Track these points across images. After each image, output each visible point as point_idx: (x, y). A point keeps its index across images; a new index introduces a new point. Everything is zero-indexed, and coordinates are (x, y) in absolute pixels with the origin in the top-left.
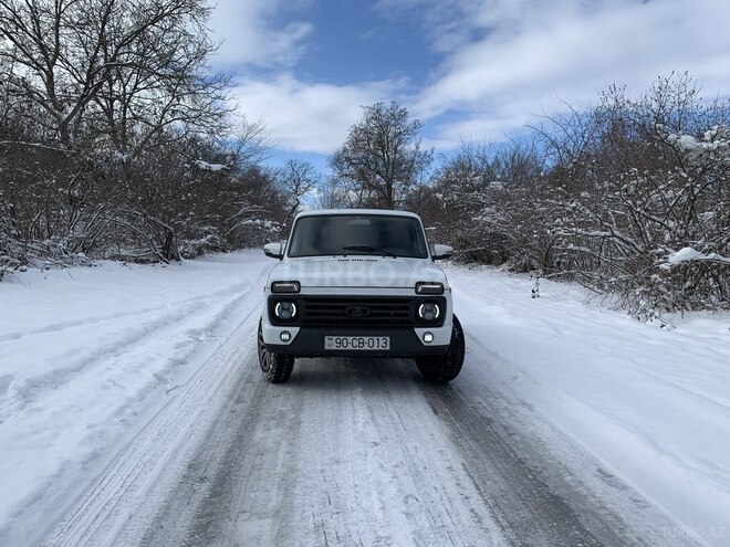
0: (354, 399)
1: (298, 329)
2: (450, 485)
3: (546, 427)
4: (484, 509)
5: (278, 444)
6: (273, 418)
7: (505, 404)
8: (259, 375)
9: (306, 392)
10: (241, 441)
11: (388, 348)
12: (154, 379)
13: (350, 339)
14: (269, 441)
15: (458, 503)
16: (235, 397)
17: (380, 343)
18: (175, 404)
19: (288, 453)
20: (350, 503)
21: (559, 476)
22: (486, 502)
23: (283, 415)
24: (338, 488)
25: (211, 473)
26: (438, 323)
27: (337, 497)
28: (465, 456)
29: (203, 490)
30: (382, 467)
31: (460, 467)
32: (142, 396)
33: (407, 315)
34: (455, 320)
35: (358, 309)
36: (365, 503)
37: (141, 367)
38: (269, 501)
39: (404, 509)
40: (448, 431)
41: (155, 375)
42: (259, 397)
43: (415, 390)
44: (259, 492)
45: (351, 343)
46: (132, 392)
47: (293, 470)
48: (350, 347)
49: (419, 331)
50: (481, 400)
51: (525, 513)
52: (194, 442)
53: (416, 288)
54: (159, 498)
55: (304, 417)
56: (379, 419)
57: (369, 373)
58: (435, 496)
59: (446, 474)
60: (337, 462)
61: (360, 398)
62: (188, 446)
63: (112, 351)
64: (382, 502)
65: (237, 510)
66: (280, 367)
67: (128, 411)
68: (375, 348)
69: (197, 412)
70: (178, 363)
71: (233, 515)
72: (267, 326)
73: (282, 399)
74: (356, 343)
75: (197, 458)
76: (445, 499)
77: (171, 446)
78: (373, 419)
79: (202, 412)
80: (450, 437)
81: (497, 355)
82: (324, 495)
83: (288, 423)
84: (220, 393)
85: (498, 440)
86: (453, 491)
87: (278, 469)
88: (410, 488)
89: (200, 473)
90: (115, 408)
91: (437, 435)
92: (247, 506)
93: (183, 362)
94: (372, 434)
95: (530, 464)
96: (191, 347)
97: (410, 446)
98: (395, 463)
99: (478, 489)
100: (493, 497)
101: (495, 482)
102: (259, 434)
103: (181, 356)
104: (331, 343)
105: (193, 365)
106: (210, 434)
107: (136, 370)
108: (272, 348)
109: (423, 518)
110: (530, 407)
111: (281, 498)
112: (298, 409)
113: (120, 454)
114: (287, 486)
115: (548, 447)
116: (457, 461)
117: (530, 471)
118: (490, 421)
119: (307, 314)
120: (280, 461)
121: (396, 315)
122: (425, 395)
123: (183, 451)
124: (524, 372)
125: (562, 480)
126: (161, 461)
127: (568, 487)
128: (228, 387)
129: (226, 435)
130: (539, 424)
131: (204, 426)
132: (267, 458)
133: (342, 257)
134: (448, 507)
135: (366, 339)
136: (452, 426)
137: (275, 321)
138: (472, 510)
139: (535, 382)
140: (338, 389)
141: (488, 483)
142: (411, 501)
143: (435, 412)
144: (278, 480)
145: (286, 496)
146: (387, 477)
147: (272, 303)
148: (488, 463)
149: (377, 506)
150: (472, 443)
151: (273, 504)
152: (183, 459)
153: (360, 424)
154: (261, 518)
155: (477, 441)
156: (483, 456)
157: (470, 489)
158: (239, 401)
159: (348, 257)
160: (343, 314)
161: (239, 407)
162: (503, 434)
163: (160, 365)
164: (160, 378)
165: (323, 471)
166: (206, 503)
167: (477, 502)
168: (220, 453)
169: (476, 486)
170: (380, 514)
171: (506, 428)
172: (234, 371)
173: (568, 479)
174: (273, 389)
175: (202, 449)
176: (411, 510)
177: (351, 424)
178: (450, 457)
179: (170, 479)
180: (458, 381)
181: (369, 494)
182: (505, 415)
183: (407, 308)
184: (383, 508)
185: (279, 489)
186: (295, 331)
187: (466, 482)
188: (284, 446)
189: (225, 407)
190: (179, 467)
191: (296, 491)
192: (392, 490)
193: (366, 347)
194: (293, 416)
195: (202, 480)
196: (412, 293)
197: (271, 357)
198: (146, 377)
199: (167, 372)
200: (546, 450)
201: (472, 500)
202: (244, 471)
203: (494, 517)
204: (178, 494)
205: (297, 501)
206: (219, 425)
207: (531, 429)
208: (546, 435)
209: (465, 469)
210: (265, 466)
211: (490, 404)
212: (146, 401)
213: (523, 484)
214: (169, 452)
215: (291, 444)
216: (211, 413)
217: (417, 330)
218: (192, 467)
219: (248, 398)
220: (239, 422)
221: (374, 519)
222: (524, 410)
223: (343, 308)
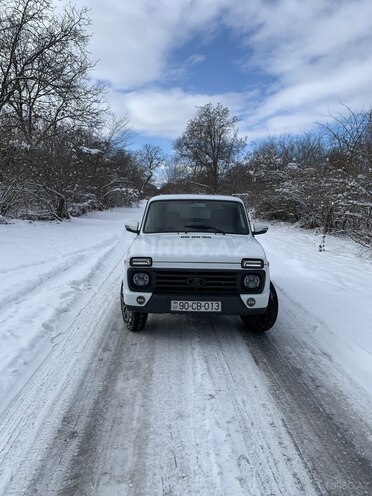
0: (193, 349)
1: (150, 295)
2: (274, 443)
3: (345, 380)
4: (305, 474)
5: (135, 395)
6: (131, 367)
7: (310, 354)
8: (122, 325)
9: (157, 341)
10: (106, 391)
11: (220, 310)
12: (43, 329)
13: (190, 303)
14: (128, 391)
15: (282, 465)
16: (103, 345)
17: (214, 306)
18: (57, 352)
19: (142, 406)
20: (193, 465)
21: (363, 435)
22: (306, 466)
23: (139, 364)
24: (183, 447)
25: (80, 428)
26: (259, 290)
27: (182, 458)
28: (283, 410)
29: (74, 444)
30: (218, 424)
31: (280, 422)
32: (32, 346)
33: (235, 285)
34: (272, 287)
35: (197, 280)
36: (205, 465)
37: (33, 317)
38: (125, 461)
39: (238, 474)
40: (267, 382)
41: (43, 325)
42: (121, 345)
43: (239, 339)
44: (117, 454)
45: (191, 306)
46: (24, 343)
47: (146, 425)
48: (190, 309)
49: (245, 297)
50: (291, 350)
51: (339, 478)
52: (70, 390)
53: (242, 264)
54: (36, 457)
55: (155, 367)
56: (213, 369)
57: (205, 327)
58: (262, 457)
59: (269, 431)
60: (181, 416)
61: (198, 349)
62: (65, 396)
63: (14, 300)
64: (220, 466)
65: (99, 472)
66: (137, 321)
67: (20, 361)
68: (210, 310)
69: (73, 361)
70: (61, 312)
71: (96, 478)
72: (127, 291)
73: (139, 347)
74: (195, 306)
75: (70, 410)
76: (271, 460)
77: (51, 396)
78: (209, 370)
79: (77, 361)
80: (270, 388)
81: (299, 305)
82: (171, 455)
83: (142, 373)
84: (92, 341)
85: (308, 394)
86: (277, 451)
87: (135, 423)
88: (242, 450)
89: (71, 428)
90: (9, 359)
91: (259, 388)
92: (108, 468)
93: (66, 311)
94: (209, 388)
95: (338, 420)
96: (72, 296)
97: (239, 400)
98: (228, 420)
99: (297, 449)
100: (311, 459)
101: (311, 441)
102: (120, 385)
103: (64, 306)
104: (176, 305)
105: (73, 312)
106: (82, 384)
107: (29, 320)
108: (130, 308)
109: (255, 485)
110: (329, 357)
111: (135, 459)
112: (151, 359)
113: (10, 405)
114: (141, 443)
115: (349, 400)
116: (278, 416)
117: (338, 428)
118: (300, 372)
119: (157, 283)
120: (136, 415)
121: (225, 284)
122: (248, 345)
123: (60, 402)
124: (322, 322)
125: (366, 439)
128: (98, 335)
129: (96, 384)
130: (339, 376)
132: (126, 410)
133: (183, 234)
134: (274, 470)
135: (203, 303)
136: (270, 377)
137: (133, 287)
138: (295, 475)
139: (332, 333)
140: (181, 338)
141: (306, 442)
142: (243, 462)
143: (257, 362)
144: (134, 436)
145: (140, 455)
146: (222, 436)
147: (131, 273)
148: (303, 419)
149: (216, 470)
150: (287, 395)
151: (129, 466)
152: (59, 412)
153: (199, 375)
154: (119, 482)
155: (291, 393)
156: (298, 410)
157: (292, 452)
158: (106, 349)
159: (189, 234)
160: (186, 284)
161: (106, 355)
162: (309, 382)
163: (48, 315)
164: (47, 327)
165: (170, 427)
166: (76, 462)
167: (298, 466)
168: (88, 403)
169: (295, 445)
170: (218, 480)
171: (313, 380)
172: (103, 319)
174: (133, 338)
175: (76, 399)
176: (244, 475)
177: (192, 375)
178: (272, 412)
179: (48, 435)
180: (273, 332)
181: (208, 454)
182: (311, 365)
183: (235, 279)
184: (220, 473)
185: (135, 446)
186: (148, 296)
187: (287, 441)
188: (139, 399)
189: (95, 355)
190: (55, 421)
191: (148, 450)
192: (226, 450)
193: (203, 310)
194: (146, 366)
195: (73, 435)
196: (239, 267)
197: (130, 314)
198: (37, 327)
199: (52, 321)
200: (348, 405)
201: (293, 462)
202: (107, 425)
203: (314, 484)
204: (52, 453)
205: (149, 462)
206: (89, 374)
207: (333, 380)
208: (346, 388)
209: (285, 425)
210: (124, 420)
211: (299, 355)
212: (35, 350)
213: (334, 443)
214: (49, 403)
215: (145, 397)
216: (84, 362)
217: (242, 296)
218: (66, 420)
219: (112, 347)
220: (105, 371)
221: (213, 486)
222: (325, 361)
223: (185, 278)
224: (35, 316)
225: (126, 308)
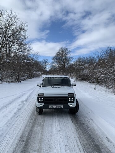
0: (55, 119)
1: (44, 104)
2: (75, 142)
3: (96, 126)
4: (82, 149)
5: (39, 131)
6: (38, 124)
7: (87, 119)
8: (36, 112)
9: (46, 117)
10: (31, 130)
11: (63, 108)
12: (14, 114)
13: (54, 106)
14: (37, 130)
15: (76, 147)
17: (61, 107)
18: (18, 121)
19: (41, 134)
20: (54, 148)
22: (82, 147)
23: (40, 123)
24: (51, 143)
25: (25, 139)
26: (73, 102)
27: (51, 146)
28: (78, 134)
29: (23, 144)
30: (61, 137)
31: (77, 137)
32: (11, 119)
33: (66, 101)
35: (56, 99)
36: (57, 147)
37: (11, 111)
38: (36, 147)
41: (14, 113)
42: (36, 118)
43: (68, 116)
44: (34, 145)
45: (55, 107)
46: (9, 118)
47: (42, 138)
48: (55, 108)
50: (82, 118)
51: (90, 149)
52: (22, 130)
54: (14, 147)
55: (45, 124)
56: (61, 124)
57: (59, 113)
58: (71, 145)
59: (74, 139)
60: (51, 136)
61: (57, 119)
62: (20, 132)
63: (6, 106)
64: (60, 147)
65: (30, 149)
66: (40, 111)
67: (8, 123)
68: (60, 108)
69: (23, 123)
70: (19, 109)
71: (29, 151)
72: (37, 103)
73: (41, 119)
74: (56, 107)
75: (22, 135)
76: (74, 146)
77: (17, 132)
78: (59, 124)
79: (24, 123)
80: (75, 128)
81: (86, 106)
82: (48, 145)
83: (41, 125)
84: (28, 117)
85: (85, 129)
86: (75, 143)
87: (39, 138)
88: (66, 143)
90: (5, 122)
91: (73, 128)
92: (32, 149)
93: (20, 109)
94: (59, 129)
95: (92, 136)
96: (22, 105)
97: (67, 132)
98: (63, 136)
99: (81, 143)
100: (84, 145)
101: (84, 141)
102: (35, 128)
103: (20, 108)
104: (51, 107)
105: (22, 110)
106: (25, 129)
107: (10, 112)
108: (38, 108)
109: (69, 151)
111: (39, 146)
112: (44, 122)
113: (6, 134)
114: (40, 143)
115: (96, 131)
117: (92, 138)
118: (84, 124)
119: (46, 101)
120: (39, 136)
122: (71, 117)
123: (19, 133)
124: (92, 111)
125: (98, 140)
126: (15, 136)
127: (99, 142)
128: (29, 116)
129: (28, 129)
130: (94, 125)
131: (23, 127)
132: (37, 135)
133: (53, 87)
134: (74, 148)
135: (58, 106)
136: (76, 126)
137: (39, 102)
138: (79, 149)
139: (94, 114)
140: (52, 116)
141: (83, 141)
142: (66, 146)
143: (72, 122)
144: (39, 141)
145: (40, 145)
146: (61, 140)
147: (38, 98)
148: (83, 136)
149: (59, 148)
150: (80, 130)
151: (37, 148)
152: (19, 135)
153: (57, 126)
154: (35, 152)
155: (81, 130)
156: (82, 134)
157: (79, 144)
158: (31, 119)
160: (53, 101)
161: (32, 121)
162: (86, 127)
163: (15, 110)
164: (15, 114)
165: (48, 139)
166: (24, 147)
167: (80, 147)
168: (27, 133)
169: (80, 142)
170: (60, 150)
171: (87, 126)
172: (31, 111)
173: (100, 140)
174: (39, 116)
175: (23, 132)
176: (66, 149)
177: (55, 125)
178: (75, 134)
179: (16, 141)
180: (78, 113)
181: (58, 145)
182: (87, 122)
183: (66, 99)
184: (60, 149)
186: (43, 104)
187: (78, 141)
188: (40, 132)
189: (29, 121)
190: (18, 138)
191: (42, 144)
192: (62, 144)
193: (58, 108)
195: (23, 141)
196: (67, 96)
197: (38, 109)
198: (12, 113)
199: (17, 112)
201: (79, 146)
202: (32, 139)
203: (84, 151)
204: (18, 145)
205: (42, 147)
206: (27, 126)
207: (92, 126)
208: (96, 128)
209: (78, 137)
210: (36, 137)
211: (84, 120)
212: (12, 120)
213: (90, 141)
214: (16, 133)
215: (42, 131)
216: (26, 123)
217: (68, 104)
218: (21, 138)
219: (33, 119)
220: (31, 125)
221: (58, 152)
222: (91, 121)
223: (53, 99)
224: (12, 111)
225: (37, 108)
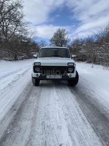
0: (53, 90)
1: (40, 74)
2: (76, 111)
3: (98, 96)
4: (85, 118)
5: (35, 100)
6: (34, 94)
7: (88, 91)
8: (32, 84)
9: (43, 88)
10: (26, 100)
11: (61, 78)
13: (52, 76)
14: (33, 100)
15: (78, 116)
16: (26, 89)
18: (12, 91)
19: (37, 103)
20: (51, 116)
21: (103, 109)
22: (85, 116)
23: (36, 93)
24: (48, 112)
25: (17, 108)
26: (73, 72)
27: (48, 114)
28: (79, 103)
29: (15, 112)
30: (59, 106)
31: (79, 106)
32: (4, 89)
34: (77, 72)
35: (54, 69)
36: (55, 116)
38: (31, 115)
39: (65, 118)
40: (75, 97)
41: (8, 84)
42: (31, 89)
43: (67, 87)
44: (28, 114)
46: (2, 88)
47: (38, 107)
48: (52, 78)
49: (69, 74)
50: (82, 90)
51: (95, 119)
52: (15, 100)
53: (68, 64)
55: (41, 94)
56: (59, 94)
57: (57, 84)
58: (72, 114)
59: (75, 108)
60: (49, 105)
61: (55, 89)
64: (59, 116)
65: (22, 118)
66: (36, 82)
68: (58, 78)
69: (17, 93)
71: (21, 120)
73: (37, 90)
74: (54, 77)
75: (15, 104)
76: (75, 115)
77: (9, 101)
78: (57, 94)
79: (18, 93)
80: (76, 98)
81: (85, 80)
82: (45, 114)
83: (37, 95)
84: (23, 88)
85: (87, 99)
86: (77, 113)
87: (34, 107)
88: (66, 112)
89: (15, 108)
91: (72, 98)
92: (25, 117)
93: (15, 81)
94: (57, 98)
95: (95, 105)
96: (18, 78)
97: (66, 101)
98: (62, 105)
99: (83, 112)
100: (87, 114)
101: (87, 110)
102: (30, 98)
103: (15, 80)
104: (48, 77)
105: (18, 82)
106: (19, 98)
107: (4, 83)
108: (34, 78)
109: (70, 120)
110: (94, 91)
111: (34, 115)
112: (40, 92)
114: (36, 111)
116: (78, 105)
117: (95, 107)
118: (85, 95)
119: (42, 70)
120: (35, 105)
121: (63, 70)
122: (70, 89)
123: (12, 102)
124: (92, 83)
125: (104, 109)
126: (6, 105)
127: (106, 112)
128: (25, 87)
129: (24, 98)
130: (96, 95)
131: (18, 96)
132: (32, 104)
134: (76, 117)
135: (56, 76)
137: (35, 72)
138: (82, 118)
139: (94, 86)
140: (50, 87)
142: (66, 115)
143: (72, 93)
144: (34, 110)
145: (35, 114)
146: (60, 109)
147: (34, 68)
148: (85, 105)
149: (58, 117)
150: (81, 100)
151: (31, 117)
152: (11, 104)
153: (54, 96)
154: (28, 120)
155: (82, 99)
156: (84, 103)
157: (81, 113)
158: (27, 90)
159: (52, 58)
161: (27, 91)
162: (87, 97)
163: (9, 82)
164: (9, 85)
165: (45, 107)
166: (15, 116)
167: (83, 116)
168: (20, 103)
169: (83, 111)
170: (58, 119)
171: (89, 96)
172: (27, 83)
173: (105, 109)
174: (35, 87)
175: (17, 101)
176: (66, 118)
177: (52, 95)
178: (76, 104)
179: (7, 110)
180: (77, 85)
181: (56, 114)
182: (88, 93)
183: (66, 69)
184: (59, 118)
185: (34, 112)
187: (80, 110)
189: (23, 91)
190: (10, 106)
191: (38, 113)
192: (62, 112)
193: (56, 78)
194: (39, 93)
195: (15, 110)
197: (34, 80)
198: (6, 84)
199: (11, 83)
200: (99, 102)
201: (82, 115)
202: (26, 107)
203: (88, 120)
204: (8, 114)
205: (38, 116)
206: (21, 96)
207: (94, 96)
208: (98, 98)
209: (80, 107)
210: (31, 106)
211: (84, 91)
212: (5, 90)
213: (94, 111)
214: (8, 102)
215: (38, 100)
216: (20, 93)
218: (13, 106)
219: (29, 89)
220: (26, 95)
221: (57, 121)
223: (51, 69)
224: (5, 82)
